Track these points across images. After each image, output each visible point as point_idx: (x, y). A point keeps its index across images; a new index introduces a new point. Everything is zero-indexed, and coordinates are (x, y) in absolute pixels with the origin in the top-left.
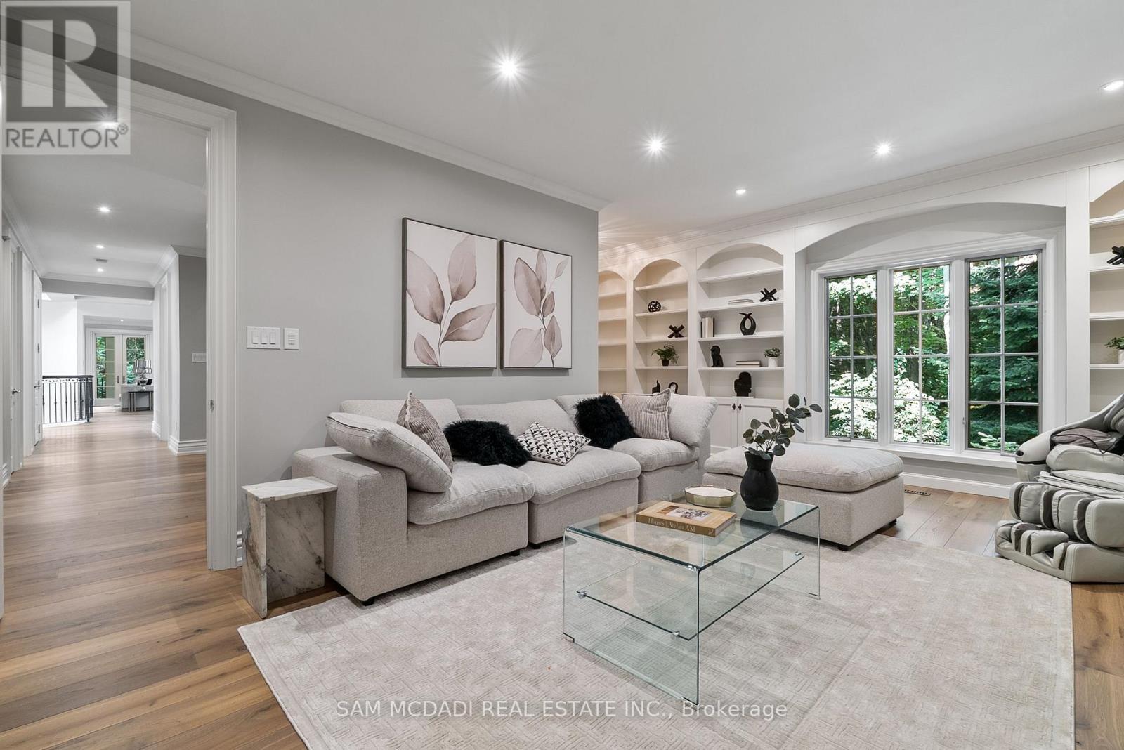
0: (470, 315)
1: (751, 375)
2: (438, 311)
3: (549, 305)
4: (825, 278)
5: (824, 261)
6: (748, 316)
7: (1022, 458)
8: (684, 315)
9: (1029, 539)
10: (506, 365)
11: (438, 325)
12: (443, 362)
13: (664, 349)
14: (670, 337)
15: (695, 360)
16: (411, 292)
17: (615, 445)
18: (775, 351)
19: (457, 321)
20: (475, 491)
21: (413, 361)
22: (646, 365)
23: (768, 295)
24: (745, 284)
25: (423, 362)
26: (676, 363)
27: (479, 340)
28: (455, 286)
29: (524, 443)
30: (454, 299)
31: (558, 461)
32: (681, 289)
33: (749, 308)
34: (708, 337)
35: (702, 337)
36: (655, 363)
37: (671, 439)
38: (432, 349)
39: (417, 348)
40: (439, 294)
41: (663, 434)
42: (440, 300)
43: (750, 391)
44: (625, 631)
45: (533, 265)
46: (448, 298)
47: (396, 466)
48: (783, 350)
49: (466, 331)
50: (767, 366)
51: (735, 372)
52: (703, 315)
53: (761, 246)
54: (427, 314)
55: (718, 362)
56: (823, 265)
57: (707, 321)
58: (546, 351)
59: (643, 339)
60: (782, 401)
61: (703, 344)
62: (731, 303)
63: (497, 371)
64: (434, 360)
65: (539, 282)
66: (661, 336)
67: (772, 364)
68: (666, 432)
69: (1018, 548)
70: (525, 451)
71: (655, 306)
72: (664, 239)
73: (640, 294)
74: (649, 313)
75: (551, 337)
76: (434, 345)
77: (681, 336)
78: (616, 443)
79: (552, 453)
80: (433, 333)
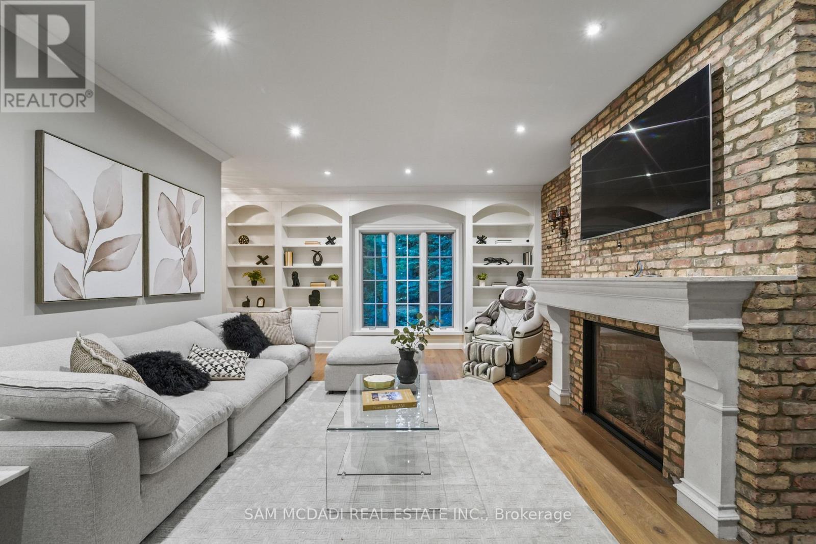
0: (116, 245)
1: (320, 292)
2: (82, 239)
3: (187, 237)
4: (362, 233)
5: (363, 223)
6: (318, 253)
7: (467, 330)
8: (272, 248)
9: (478, 369)
10: (152, 292)
11: (82, 254)
12: (88, 294)
13: (252, 272)
14: (258, 263)
15: (280, 282)
16: (50, 216)
17: (260, 354)
18: (335, 276)
19: (103, 250)
20: (195, 423)
21: (51, 293)
22: (235, 285)
23: (331, 241)
24: (315, 231)
25: (65, 296)
26: (263, 283)
27: (125, 270)
28: (101, 214)
29: (199, 367)
30: (99, 227)
31: (229, 376)
32: (269, 229)
33: (317, 248)
34: (289, 266)
35: (285, 265)
36: (244, 283)
37: (297, 343)
38: (75, 280)
39: (58, 279)
40: (84, 222)
41: (290, 340)
42: (84, 228)
43: (319, 302)
44: (359, 488)
45: (174, 200)
46: (93, 226)
47: (129, 421)
48: (342, 276)
49: (112, 261)
50: (330, 286)
51: (310, 290)
52: (286, 249)
53: (327, 208)
54: (70, 242)
55: (296, 283)
56: (362, 225)
57: (289, 254)
58: (185, 279)
59: (233, 264)
60: (341, 308)
61: (286, 271)
62: (306, 243)
63: (141, 300)
64: (78, 292)
65: (179, 216)
66: (251, 263)
67: (334, 284)
68: (292, 338)
69: (473, 374)
70: (204, 373)
71: (244, 240)
72: (256, 190)
73: (232, 230)
74: (239, 245)
75: (189, 265)
76: (78, 276)
77: (266, 264)
78: (261, 352)
79: (220, 371)
80: (76, 263)
